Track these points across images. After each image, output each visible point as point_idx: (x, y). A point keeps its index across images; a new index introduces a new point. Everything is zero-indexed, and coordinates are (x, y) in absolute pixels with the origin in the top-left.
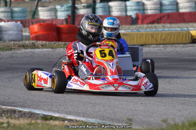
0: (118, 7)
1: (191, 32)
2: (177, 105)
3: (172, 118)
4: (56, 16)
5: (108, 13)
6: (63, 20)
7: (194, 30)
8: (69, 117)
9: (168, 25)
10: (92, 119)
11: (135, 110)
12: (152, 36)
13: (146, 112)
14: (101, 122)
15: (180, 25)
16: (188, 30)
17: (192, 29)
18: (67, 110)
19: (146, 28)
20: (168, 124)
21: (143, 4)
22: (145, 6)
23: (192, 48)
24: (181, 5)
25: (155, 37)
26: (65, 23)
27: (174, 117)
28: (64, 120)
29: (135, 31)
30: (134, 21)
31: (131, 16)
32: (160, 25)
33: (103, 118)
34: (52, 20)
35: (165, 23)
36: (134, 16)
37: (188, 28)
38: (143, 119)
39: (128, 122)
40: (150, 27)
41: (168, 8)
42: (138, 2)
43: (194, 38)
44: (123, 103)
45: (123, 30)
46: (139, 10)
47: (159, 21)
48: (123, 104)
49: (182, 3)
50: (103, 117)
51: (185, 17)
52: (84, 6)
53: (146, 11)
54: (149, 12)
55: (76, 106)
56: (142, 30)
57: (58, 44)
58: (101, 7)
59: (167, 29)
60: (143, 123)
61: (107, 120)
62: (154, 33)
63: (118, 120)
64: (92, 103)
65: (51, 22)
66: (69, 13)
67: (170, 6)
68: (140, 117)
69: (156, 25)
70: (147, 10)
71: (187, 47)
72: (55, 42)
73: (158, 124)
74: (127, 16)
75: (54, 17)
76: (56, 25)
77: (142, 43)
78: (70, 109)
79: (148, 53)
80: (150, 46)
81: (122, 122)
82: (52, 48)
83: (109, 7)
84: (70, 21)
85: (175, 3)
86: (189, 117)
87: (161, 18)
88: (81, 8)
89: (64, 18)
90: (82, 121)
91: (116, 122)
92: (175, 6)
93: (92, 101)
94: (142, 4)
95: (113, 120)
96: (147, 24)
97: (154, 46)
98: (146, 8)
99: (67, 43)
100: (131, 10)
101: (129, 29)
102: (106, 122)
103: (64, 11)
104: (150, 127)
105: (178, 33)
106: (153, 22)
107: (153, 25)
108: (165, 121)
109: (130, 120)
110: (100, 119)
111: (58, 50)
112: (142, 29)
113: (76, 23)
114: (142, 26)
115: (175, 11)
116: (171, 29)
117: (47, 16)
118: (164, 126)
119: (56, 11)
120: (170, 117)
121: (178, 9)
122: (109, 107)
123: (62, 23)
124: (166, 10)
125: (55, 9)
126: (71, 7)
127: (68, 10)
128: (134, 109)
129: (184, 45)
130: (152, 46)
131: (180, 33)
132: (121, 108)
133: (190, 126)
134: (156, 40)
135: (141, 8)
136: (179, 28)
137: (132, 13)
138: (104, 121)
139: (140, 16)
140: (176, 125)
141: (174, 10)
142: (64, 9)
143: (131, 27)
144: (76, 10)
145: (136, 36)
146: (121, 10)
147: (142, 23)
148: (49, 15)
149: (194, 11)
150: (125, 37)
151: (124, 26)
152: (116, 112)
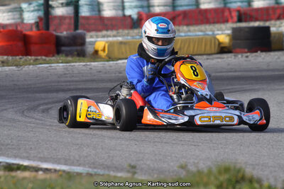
0: (112, 4)
1: (218, 37)
3: (194, 163)
4: (22, 19)
5: (97, 13)
6: (32, 25)
7: (222, 34)
8: (45, 166)
9: (185, 28)
10: (79, 168)
11: (140, 153)
13: (156, 155)
14: (91, 171)
15: (203, 27)
16: (213, 34)
17: (220, 32)
18: (42, 156)
20: (188, 171)
23: (219, 60)
26: (34, 29)
27: (196, 161)
28: (37, 169)
29: (138, 37)
30: (135, 24)
31: (130, 16)
33: (93, 165)
34: (16, 25)
35: (180, 24)
36: (135, 16)
37: (213, 31)
38: (152, 165)
39: (131, 170)
41: (183, 4)
43: (222, 45)
44: (123, 142)
45: (120, 36)
46: (142, 7)
50: (93, 163)
51: (209, 15)
52: (62, 4)
53: (152, 9)
54: (157, 10)
55: (55, 150)
57: (26, 60)
58: (86, 5)
59: (183, 34)
60: (153, 170)
61: (99, 168)
63: (115, 167)
64: (78, 144)
65: (15, 28)
66: (41, 14)
67: (187, 0)
68: (148, 163)
70: (153, 6)
71: (213, 59)
72: (21, 57)
73: (173, 172)
74: (124, 16)
75: (19, 21)
76: (21, 32)
78: (46, 154)
81: (122, 170)
82: (16, 66)
83: (99, 4)
84: (42, 25)
86: (218, 160)
87: (174, 18)
88: (58, 7)
89: (32, 22)
90: (64, 171)
91: (113, 171)
93: (77, 142)
95: (108, 168)
98: (152, 4)
99: (39, 58)
100: (131, 8)
101: (128, 35)
102: (99, 170)
103: (33, 11)
104: (162, 176)
105: (199, 39)
108: (183, 167)
109: (134, 167)
110: (90, 167)
111: (26, 68)
113: (51, 28)
115: (194, 7)
116: (189, 34)
117: (8, 19)
118: (183, 174)
119: (21, 11)
120: (192, 161)
121: (198, 4)
122: (102, 149)
123: (31, 29)
124: (181, 6)
125: (21, 8)
126: (43, 5)
127: (39, 10)
128: (138, 151)
129: (208, 57)
131: (202, 39)
132: (119, 150)
133: (220, 173)
135: (145, 4)
136: (201, 31)
137: (131, 12)
138: (95, 170)
139: (144, 16)
140: (200, 172)
141: (192, 5)
142: (32, 9)
143: (131, 31)
144: (50, 9)
146: (115, 8)
148: (12, 17)
149: (222, 6)
150: (123, 46)
151: (121, 31)
152: (113, 157)
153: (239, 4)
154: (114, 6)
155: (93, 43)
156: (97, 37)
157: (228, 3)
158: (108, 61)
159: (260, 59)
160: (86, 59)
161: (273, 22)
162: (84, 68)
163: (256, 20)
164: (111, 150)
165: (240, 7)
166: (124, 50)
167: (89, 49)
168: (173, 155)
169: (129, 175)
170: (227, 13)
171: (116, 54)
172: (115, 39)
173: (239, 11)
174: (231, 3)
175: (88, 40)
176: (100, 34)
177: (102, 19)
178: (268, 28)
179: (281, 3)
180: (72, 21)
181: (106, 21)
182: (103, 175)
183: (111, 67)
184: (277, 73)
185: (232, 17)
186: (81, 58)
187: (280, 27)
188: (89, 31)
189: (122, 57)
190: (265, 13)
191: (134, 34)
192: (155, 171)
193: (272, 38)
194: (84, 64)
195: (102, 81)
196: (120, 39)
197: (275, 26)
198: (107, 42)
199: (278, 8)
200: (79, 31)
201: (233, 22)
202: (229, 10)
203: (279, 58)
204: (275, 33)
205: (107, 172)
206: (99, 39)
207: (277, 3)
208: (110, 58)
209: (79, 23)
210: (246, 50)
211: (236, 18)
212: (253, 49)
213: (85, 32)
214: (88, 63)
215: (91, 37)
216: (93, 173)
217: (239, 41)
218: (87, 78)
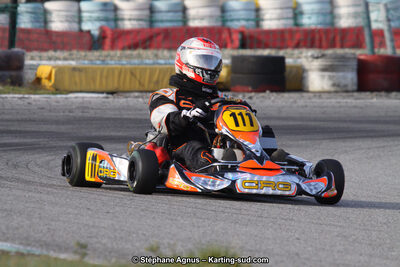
0: (64, 13)
2: (179, 218)
3: (169, 244)
5: (42, 24)
9: (166, 53)
10: (5, 244)
11: (93, 226)
12: (133, 74)
13: (115, 230)
14: (22, 249)
19: (120, 58)
21: (116, 9)
22: (119, 12)
24: (192, 13)
25: (138, 76)
27: (172, 242)
29: (98, 62)
30: (95, 43)
31: (89, 32)
32: (149, 53)
33: (26, 241)
35: (158, 47)
36: (96, 33)
38: (109, 245)
39: (80, 251)
40: (129, 57)
41: (165, 18)
42: (105, 4)
44: (70, 210)
45: (73, 60)
46: (106, 20)
47: (148, 43)
48: (69, 213)
49: (194, 8)
50: (27, 239)
53: (120, 23)
54: (128, 25)
56: (113, 62)
58: (28, 12)
59: (162, 61)
60: (110, 252)
61: (34, 246)
62: (135, 69)
63: (57, 246)
64: (6, 210)
67: (171, 14)
68: (104, 241)
69: (141, 51)
70: (123, 19)
74: (81, 31)
77: (111, 88)
79: (123, 109)
80: (128, 95)
81: (66, 250)
83: (46, 12)
85: (180, 8)
86: (203, 242)
87: (151, 38)
91: (54, 251)
92: (180, 14)
93: (5, 207)
94: (112, 8)
95: (47, 245)
96: (123, 49)
97: (136, 94)
98: (120, 17)
100: (91, 20)
101: (85, 58)
102: (34, 249)
104: (123, 262)
106: (135, 46)
107: (135, 52)
108: (152, 250)
109: (83, 246)
110: (21, 244)
112: (111, 60)
114: (112, 53)
115: (180, 24)
116: (171, 61)
120: (166, 241)
121: (185, 19)
122: (40, 218)
124: (162, 21)
128: (91, 224)
130: (132, 94)
132: (64, 222)
134: (140, 83)
135: (111, 15)
137: (91, 26)
138: (29, 248)
139: (109, 33)
141: (177, 21)
143: (89, 54)
145: (99, 73)
146: (68, 20)
147: (113, 47)
149: (219, 24)
150: (77, 74)
151: (75, 52)
152: (54, 230)
153: (243, 23)
154: (67, 16)
155: (35, 68)
156: (41, 58)
157: (227, 21)
158: (53, 94)
159: (268, 102)
160: (22, 89)
161: (289, 51)
162: (19, 102)
163: (266, 46)
164: (52, 220)
165: (243, 27)
166: (77, 80)
167: (29, 76)
168: (140, 232)
169: (76, 257)
170: (225, 35)
171: (67, 84)
172: (66, 63)
173: (242, 33)
174: (232, 20)
175: (28, 62)
176: (45, 54)
177: (48, 33)
178: (282, 59)
179: (302, 25)
180: (7, 35)
181: (54, 38)
182: (39, 256)
183: (58, 102)
184: (291, 123)
185: (232, 41)
186: (17, 88)
187: (299, 58)
188: (29, 49)
189: (74, 88)
190: (279, 38)
191: (93, 58)
192: (113, 254)
193: (287, 73)
194: (21, 96)
195: (45, 121)
196: (73, 63)
197: (291, 56)
198: (54, 67)
199: (297, 31)
200: (16, 49)
201: (234, 48)
202: (229, 30)
203: (295, 102)
204: (292, 67)
205: (45, 252)
206: (44, 62)
207: (297, 25)
208: (57, 90)
209: (16, 39)
210: (250, 89)
211: (237, 43)
212: (259, 88)
213: (24, 51)
214: (26, 96)
215: (32, 59)
216: (25, 252)
217: (241, 76)
218: (24, 117)
